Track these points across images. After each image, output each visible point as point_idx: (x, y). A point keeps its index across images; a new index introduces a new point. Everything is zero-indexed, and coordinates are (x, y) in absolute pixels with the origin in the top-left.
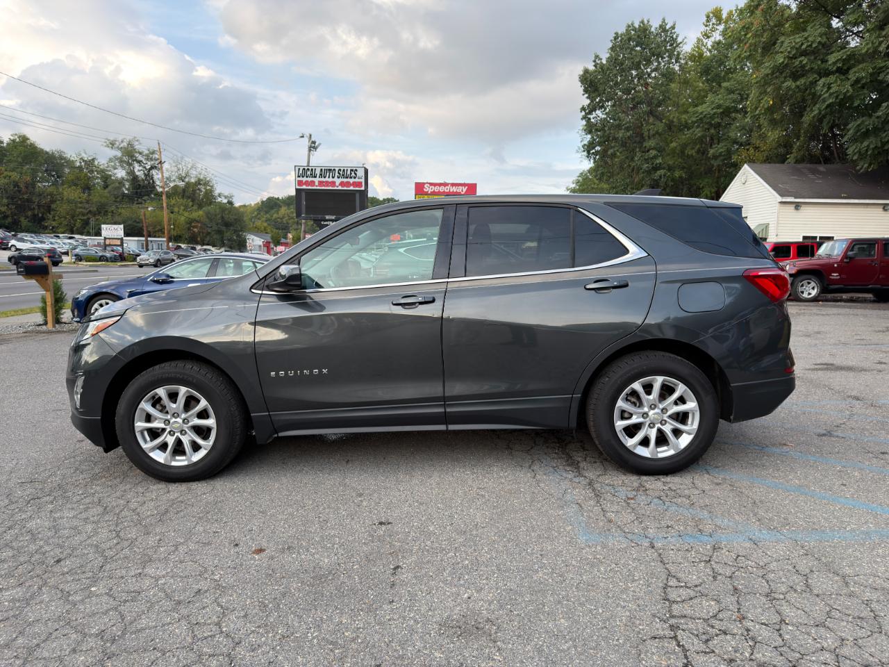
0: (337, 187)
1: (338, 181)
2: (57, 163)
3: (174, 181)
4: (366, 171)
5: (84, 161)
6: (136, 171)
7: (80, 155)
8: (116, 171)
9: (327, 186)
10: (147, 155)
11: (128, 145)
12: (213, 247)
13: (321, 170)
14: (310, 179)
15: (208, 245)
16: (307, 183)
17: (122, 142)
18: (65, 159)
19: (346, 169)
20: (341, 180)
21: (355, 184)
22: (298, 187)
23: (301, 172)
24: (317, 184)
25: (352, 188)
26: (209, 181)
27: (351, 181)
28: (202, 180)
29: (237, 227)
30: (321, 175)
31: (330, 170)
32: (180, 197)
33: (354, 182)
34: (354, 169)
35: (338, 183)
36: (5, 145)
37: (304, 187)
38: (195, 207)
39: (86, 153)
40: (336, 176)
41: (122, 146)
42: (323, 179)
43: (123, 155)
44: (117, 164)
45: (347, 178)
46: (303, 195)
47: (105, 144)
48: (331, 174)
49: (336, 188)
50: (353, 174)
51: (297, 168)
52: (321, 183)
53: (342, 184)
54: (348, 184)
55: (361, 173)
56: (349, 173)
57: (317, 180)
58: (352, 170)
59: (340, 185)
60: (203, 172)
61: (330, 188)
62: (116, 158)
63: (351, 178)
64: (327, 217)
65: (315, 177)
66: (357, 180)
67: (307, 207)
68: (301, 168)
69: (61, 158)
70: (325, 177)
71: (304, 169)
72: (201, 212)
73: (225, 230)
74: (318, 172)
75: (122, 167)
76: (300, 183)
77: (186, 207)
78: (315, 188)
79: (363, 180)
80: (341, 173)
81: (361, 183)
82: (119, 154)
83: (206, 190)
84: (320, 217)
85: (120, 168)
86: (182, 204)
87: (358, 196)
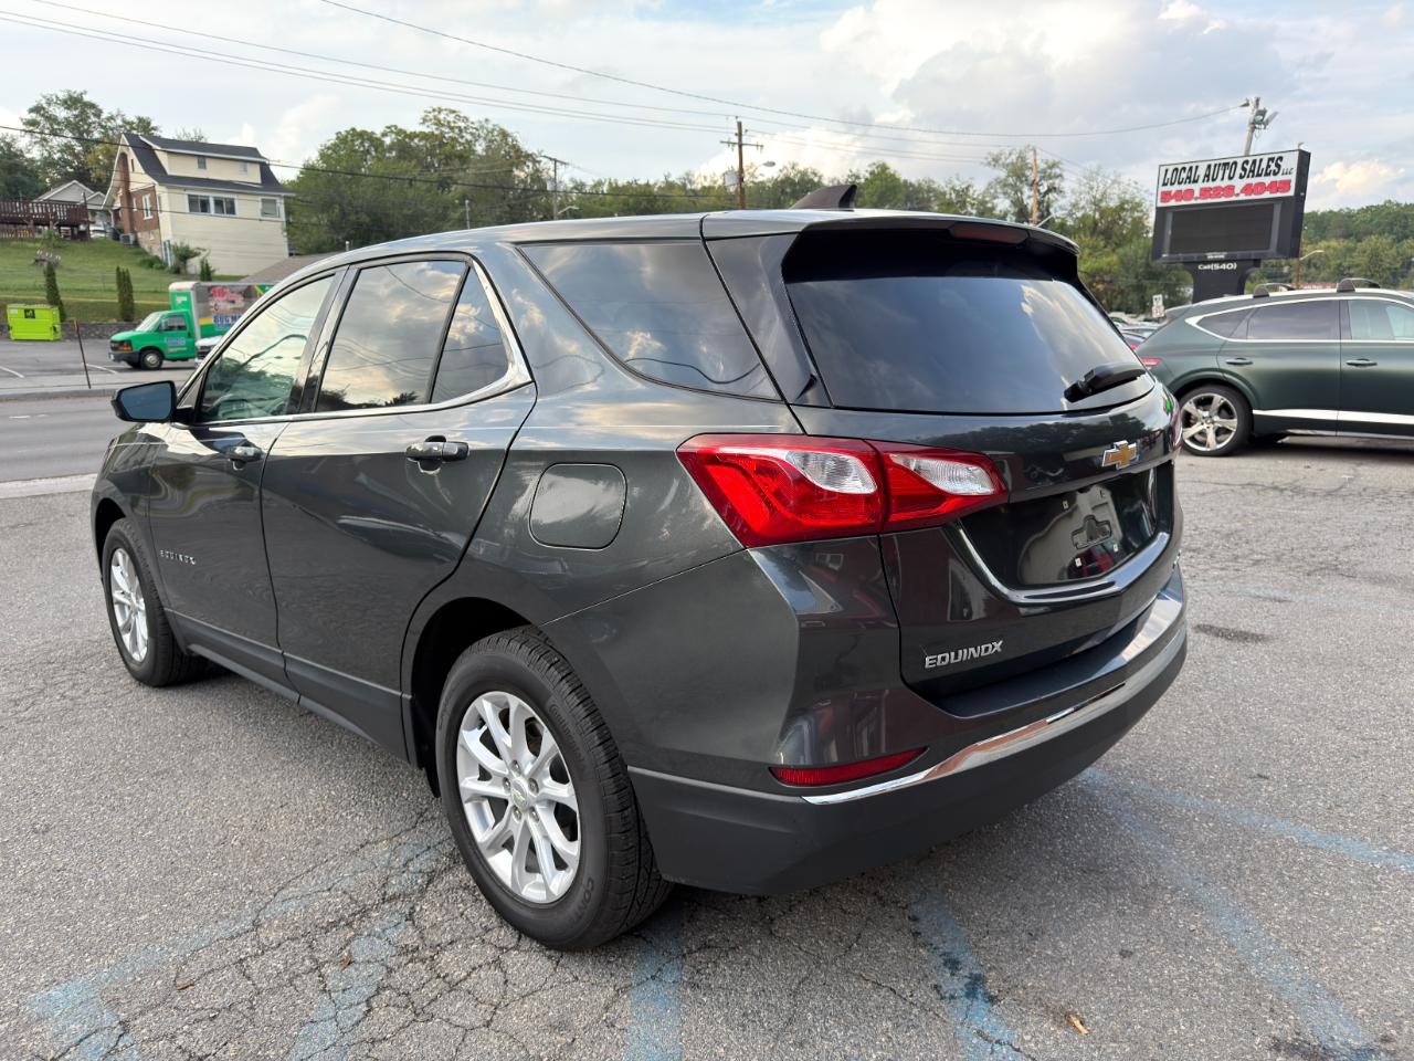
0: (1238, 195)
1: (1239, 184)
2: (923, 197)
3: (1083, 208)
4: (1304, 158)
5: (955, 190)
6: (1025, 197)
7: (950, 182)
8: (995, 201)
9: (1218, 196)
10: (1044, 171)
11: (1017, 158)
12: (1127, 313)
13: (1209, 167)
14: (1184, 187)
15: (1119, 310)
16: (1179, 195)
17: (1010, 154)
18: (934, 190)
19: (1258, 158)
20: (1246, 181)
21: (1273, 187)
22: (1160, 205)
23: (1169, 176)
24: (1197, 194)
25: (1267, 195)
26: (1139, 205)
27: (1267, 180)
28: (1127, 202)
29: (1170, 279)
30: (1207, 176)
31: (1226, 164)
32: (1088, 233)
33: (1274, 183)
34: (1276, 156)
35: (1239, 189)
36: (863, 181)
37: (1173, 203)
38: (1108, 249)
39: (958, 179)
40: (1237, 175)
41: (1008, 161)
42: (1211, 184)
43: (1008, 176)
44: (999, 190)
45: (1259, 175)
46: (1170, 218)
47: (985, 162)
48: (1227, 172)
49: (1234, 198)
50: (1273, 167)
51: (1163, 169)
52: (1204, 192)
53: (1247, 189)
54: (1261, 187)
55: (1291, 163)
56: (1264, 165)
57: (1196, 188)
58: (1271, 159)
59: (1242, 192)
60: (1131, 189)
61: (1223, 199)
62: (999, 182)
63: (1267, 174)
64: (1210, 256)
65: (1195, 181)
66: (1279, 178)
67: (1174, 240)
68: (1171, 169)
69: (930, 190)
70: (1214, 180)
71: (1176, 169)
72: (1115, 258)
73: (1149, 285)
74: (1202, 172)
75: (1005, 193)
76: (1166, 196)
77: (1094, 248)
78: (1193, 202)
79: (1293, 178)
80: (1248, 167)
81: (1289, 182)
82: (1002, 174)
83: (1134, 219)
84: (1195, 256)
85: (1002, 196)
86: (1088, 246)
87: (1277, 210)
